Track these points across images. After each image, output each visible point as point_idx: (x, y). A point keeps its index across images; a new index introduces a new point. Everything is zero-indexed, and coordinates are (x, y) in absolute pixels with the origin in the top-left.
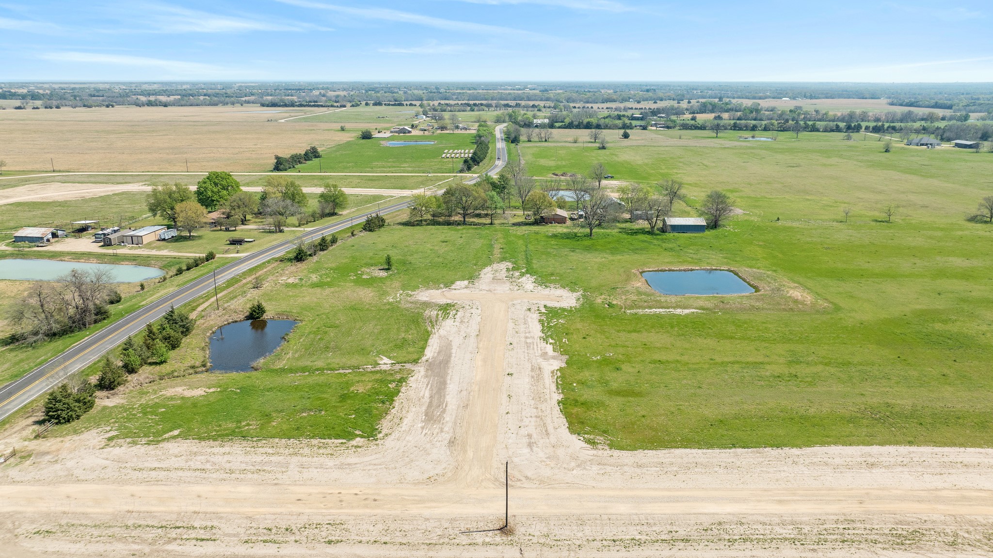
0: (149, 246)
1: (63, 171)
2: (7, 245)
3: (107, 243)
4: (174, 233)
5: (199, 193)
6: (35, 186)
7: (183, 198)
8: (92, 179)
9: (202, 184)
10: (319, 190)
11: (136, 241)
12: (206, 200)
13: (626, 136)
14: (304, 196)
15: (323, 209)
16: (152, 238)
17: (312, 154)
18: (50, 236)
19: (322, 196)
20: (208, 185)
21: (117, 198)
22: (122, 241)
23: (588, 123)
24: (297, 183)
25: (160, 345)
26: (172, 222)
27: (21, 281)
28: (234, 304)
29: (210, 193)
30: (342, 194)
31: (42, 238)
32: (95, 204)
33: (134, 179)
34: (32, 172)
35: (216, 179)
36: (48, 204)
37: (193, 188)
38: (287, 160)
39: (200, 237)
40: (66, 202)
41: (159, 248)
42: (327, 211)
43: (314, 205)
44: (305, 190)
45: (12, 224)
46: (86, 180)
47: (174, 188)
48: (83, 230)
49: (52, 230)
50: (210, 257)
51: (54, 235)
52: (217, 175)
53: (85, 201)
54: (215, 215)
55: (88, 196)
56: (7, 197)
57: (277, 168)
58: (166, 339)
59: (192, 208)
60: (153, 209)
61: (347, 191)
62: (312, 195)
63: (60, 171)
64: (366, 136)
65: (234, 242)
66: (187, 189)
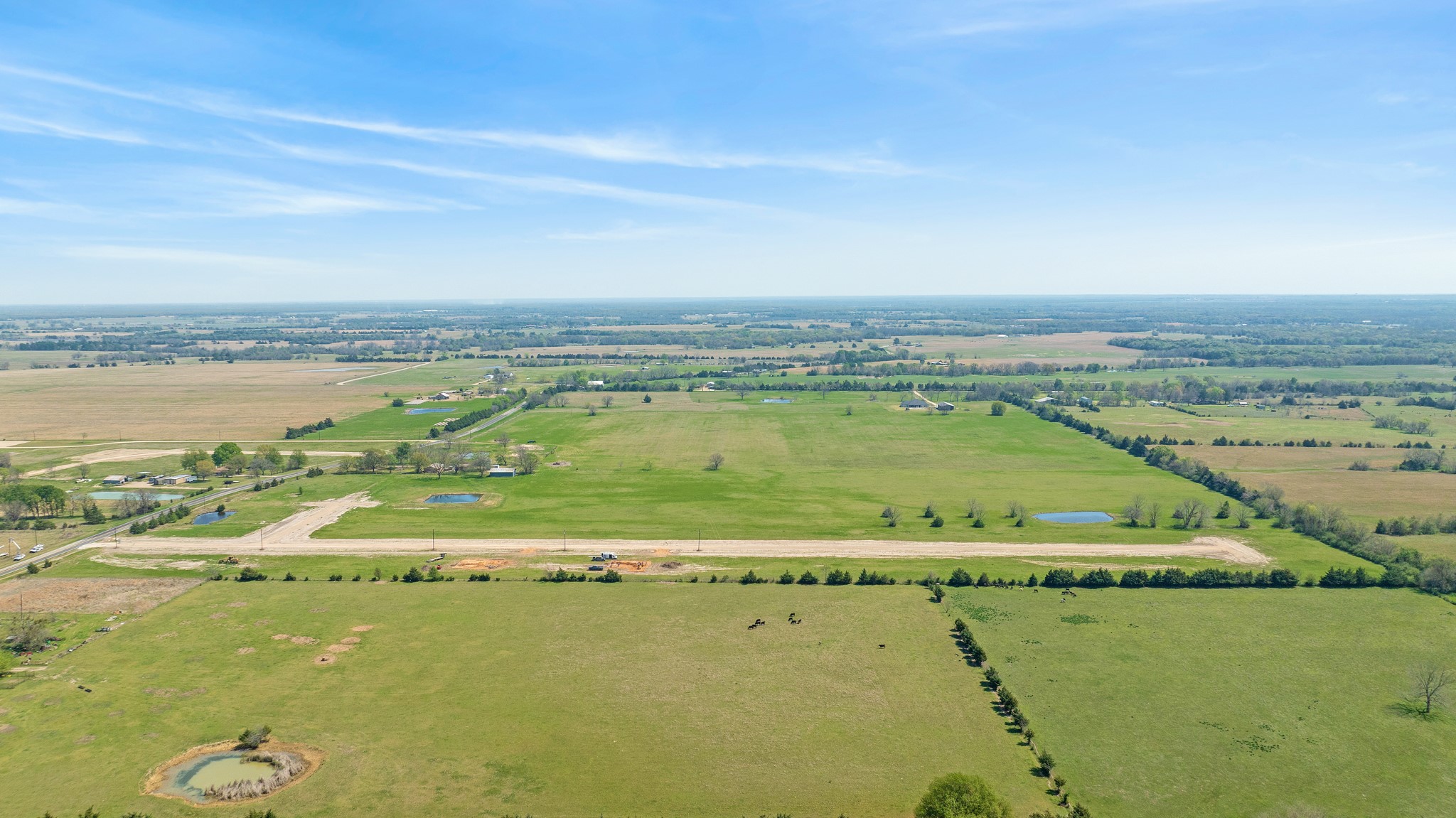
0: (179, 485)
1: (128, 440)
2: (100, 485)
3: (156, 483)
4: (195, 478)
5: (214, 456)
6: (109, 452)
7: (203, 457)
8: (149, 446)
9: (217, 450)
10: (290, 453)
11: (172, 482)
12: (218, 460)
13: (648, 400)
14: (281, 457)
15: (291, 465)
16: (182, 481)
17: (329, 423)
18: (124, 480)
19: (292, 457)
20: (221, 451)
21: (165, 459)
22: (164, 482)
23: (634, 385)
24: (276, 448)
25: (174, 516)
26: (195, 472)
27: (112, 500)
28: (213, 507)
29: (221, 456)
30: (304, 456)
31: (119, 481)
32: (150, 463)
33: (179, 446)
34: (104, 441)
35: (225, 447)
36: (119, 463)
37: (211, 453)
38: (296, 431)
39: (209, 481)
40: (131, 462)
41: (184, 486)
42: (293, 466)
43: (285, 463)
44: (282, 453)
45: (99, 475)
46: (145, 447)
47: (198, 452)
48: (143, 477)
49: (125, 477)
50: (210, 489)
51: (126, 480)
52: (227, 444)
53: (143, 461)
54: (221, 469)
55: (145, 458)
56: (93, 459)
57: (288, 437)
58: (177, 514)
59: (209, 465)
60: (185, 466)
61: (307, 453)
62: (286, 456)
63: (125, 440)
64: (398, 404)
65: (227, 483)
66: (206, 453)
